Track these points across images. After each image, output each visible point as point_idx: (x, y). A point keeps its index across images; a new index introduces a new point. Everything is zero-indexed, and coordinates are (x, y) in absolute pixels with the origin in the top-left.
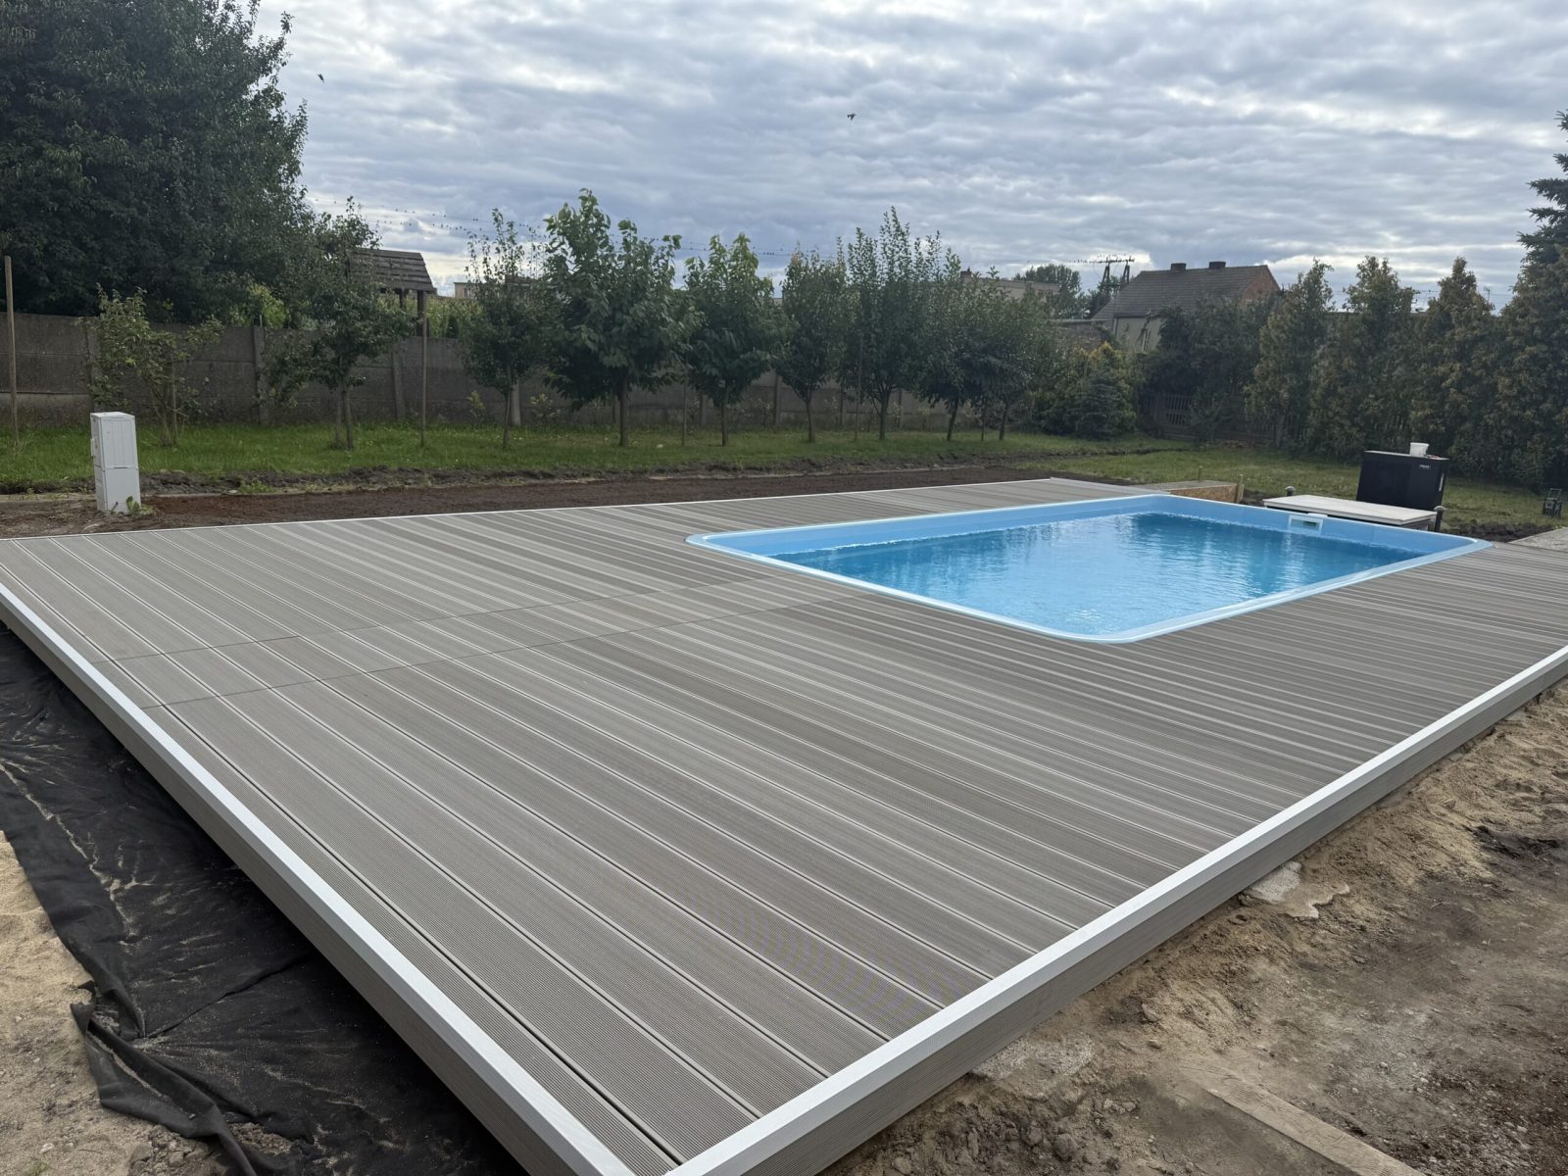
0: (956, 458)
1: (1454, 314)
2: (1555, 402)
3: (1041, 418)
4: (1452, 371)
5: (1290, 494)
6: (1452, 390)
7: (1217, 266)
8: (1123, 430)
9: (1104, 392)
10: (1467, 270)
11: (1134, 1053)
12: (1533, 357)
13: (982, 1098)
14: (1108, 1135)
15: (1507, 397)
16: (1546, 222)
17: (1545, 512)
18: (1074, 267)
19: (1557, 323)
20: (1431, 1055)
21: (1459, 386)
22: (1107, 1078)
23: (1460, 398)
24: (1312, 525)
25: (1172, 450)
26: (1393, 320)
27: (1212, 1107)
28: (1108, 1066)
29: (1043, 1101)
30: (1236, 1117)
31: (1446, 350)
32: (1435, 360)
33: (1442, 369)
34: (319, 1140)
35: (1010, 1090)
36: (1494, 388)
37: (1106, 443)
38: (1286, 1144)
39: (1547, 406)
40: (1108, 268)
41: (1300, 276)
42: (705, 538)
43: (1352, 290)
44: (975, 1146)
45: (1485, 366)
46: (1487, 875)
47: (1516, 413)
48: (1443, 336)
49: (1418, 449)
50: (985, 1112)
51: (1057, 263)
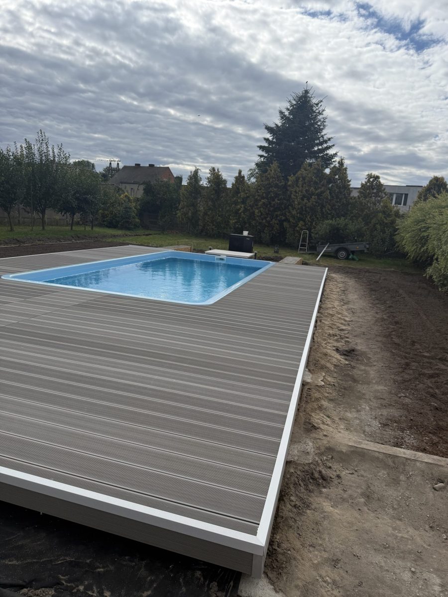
0: (79, 237)
1: (240, 188)
2: (270, 218)
3: (104, 221)
4: (241, 207)
5: (210, 249)
6: (242, 214)
7: (151, 166)
8: (136, 227)
9: (128, 212)
10: (242, 173)
11: (322, 440)
12: (264, 203)
13: (296, 468)
14: (330, 468)
15: (258, 216)
16: (262, 159)
17: (275, 252)
18: (92, 161)
19: (269, 192)
20: (376, 418)
21: (244, 212)
22: (319, 450)
23: (245, 216)
24: (222, 259)
25: (157, 234)
26: (222, 189)
27: (352, 449)
28: (318, 446)
29: (312, 463)
30: (360, 450)
31: (239, 200)
32: (236, 203)
33: (239, 207)
34: (66, 582)
35: (302, 463)
36: (253, 213)
37: (132, 232)
38: (377, 453)
39: (268, 219)
40: (110, 163)
41: (191, 172)
42: (11, 276)
43: (208, 178)
44: (302, 484)
45: (250, 206)
46: (347, 362)
47: (260, 221)
48: (238, 196)
49: (245, 233)
50: (299, 473)
51: (86, 160)
